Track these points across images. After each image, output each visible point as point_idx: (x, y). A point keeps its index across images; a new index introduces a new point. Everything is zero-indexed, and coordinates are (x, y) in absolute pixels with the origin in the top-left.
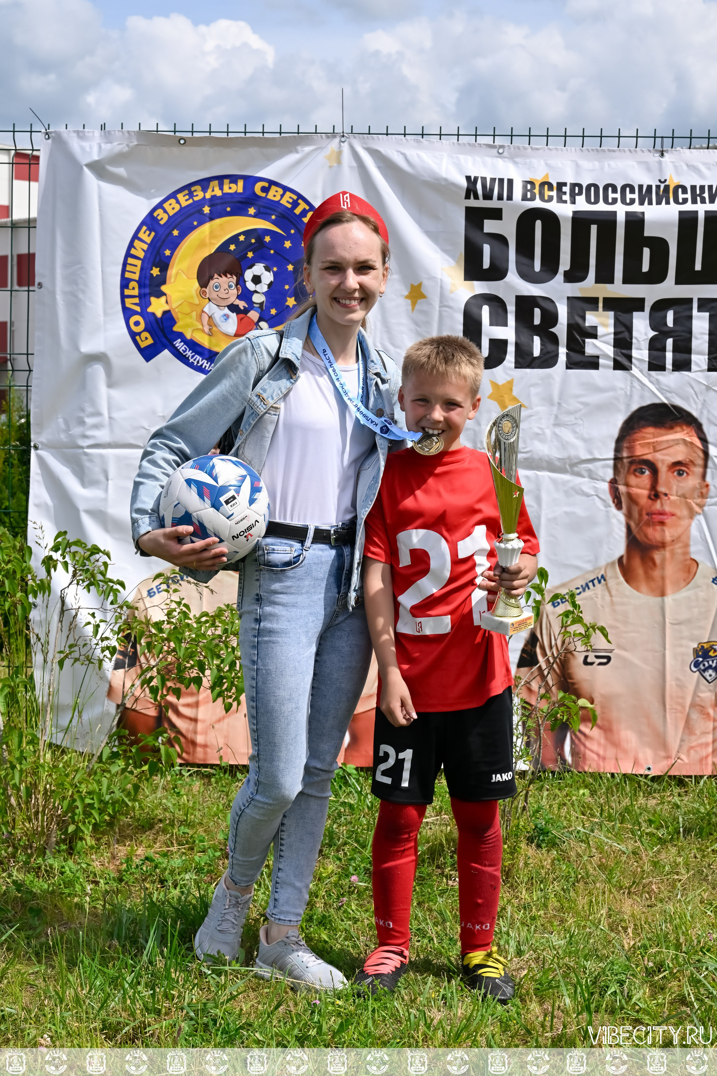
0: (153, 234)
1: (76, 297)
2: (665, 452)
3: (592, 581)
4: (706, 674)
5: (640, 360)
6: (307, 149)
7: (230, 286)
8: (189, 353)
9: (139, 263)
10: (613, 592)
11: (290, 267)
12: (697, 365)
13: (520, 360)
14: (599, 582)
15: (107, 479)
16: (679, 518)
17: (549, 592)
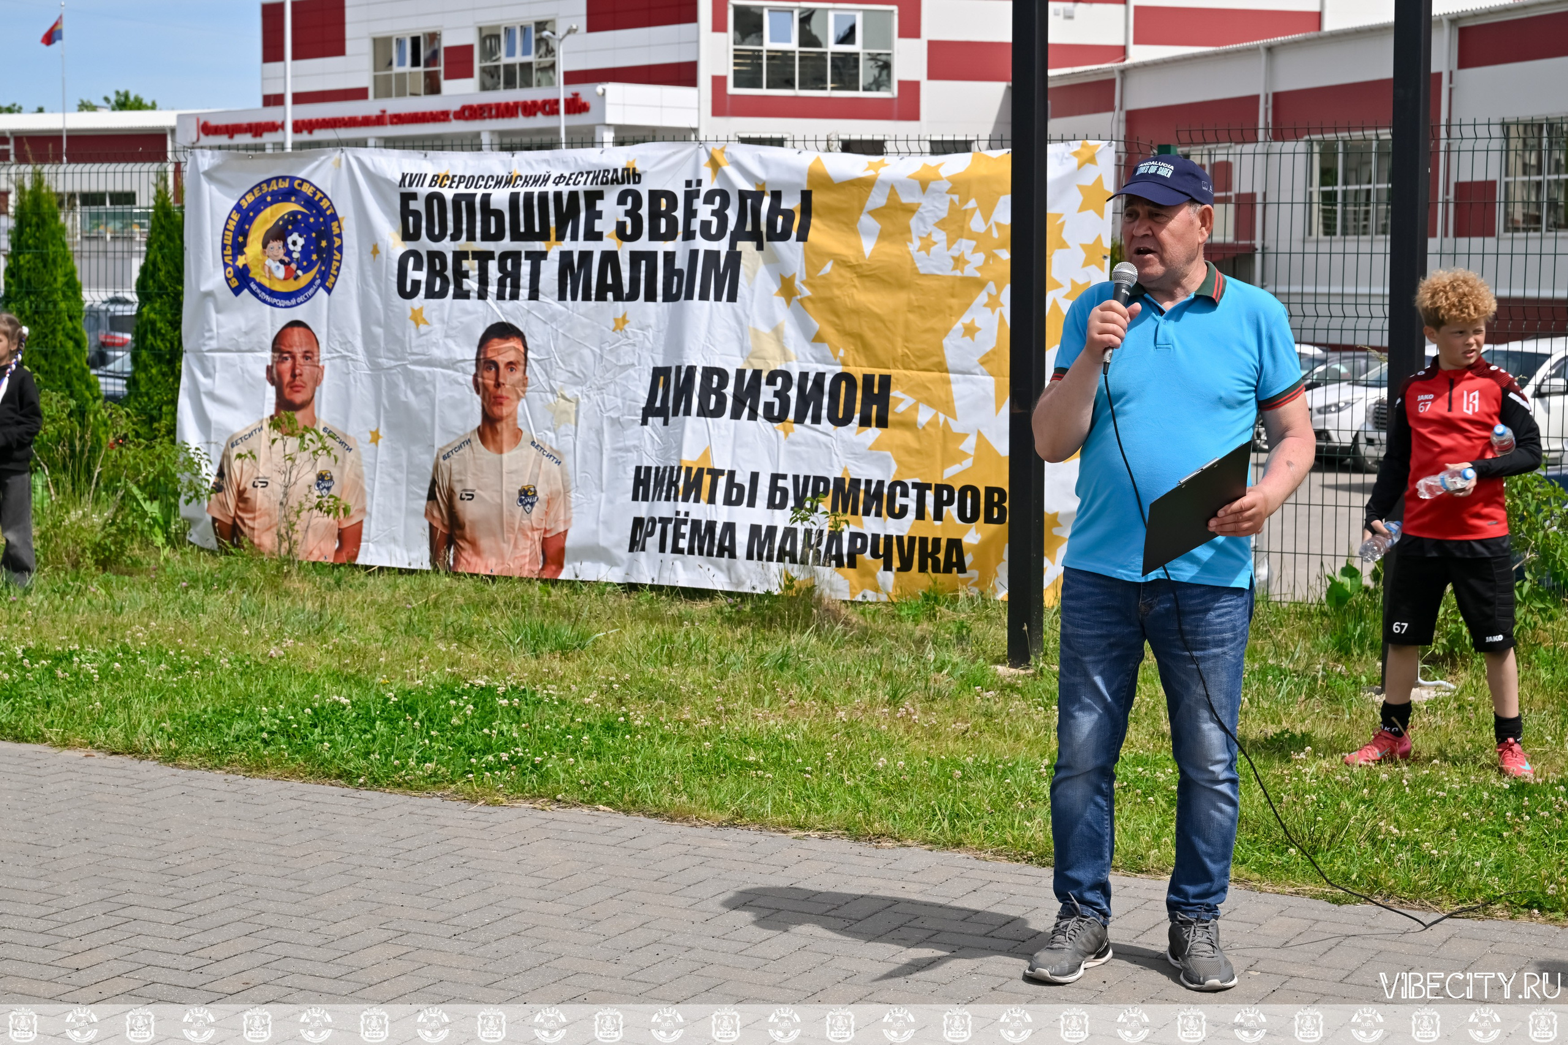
0: (239, 215)
2: (504, 355)
3: (463, 443)
4: (526, 507)
5: (492, 293)
6: (323, 158)
7: (280, 248)
8: (258, 291)
9: (231, 234)
10: (474, 450)
12: (524, 296)
13: (429, 293)
14: (467, 443)
15: (214, 372)
16: (511, 400)
17: (441, 450)
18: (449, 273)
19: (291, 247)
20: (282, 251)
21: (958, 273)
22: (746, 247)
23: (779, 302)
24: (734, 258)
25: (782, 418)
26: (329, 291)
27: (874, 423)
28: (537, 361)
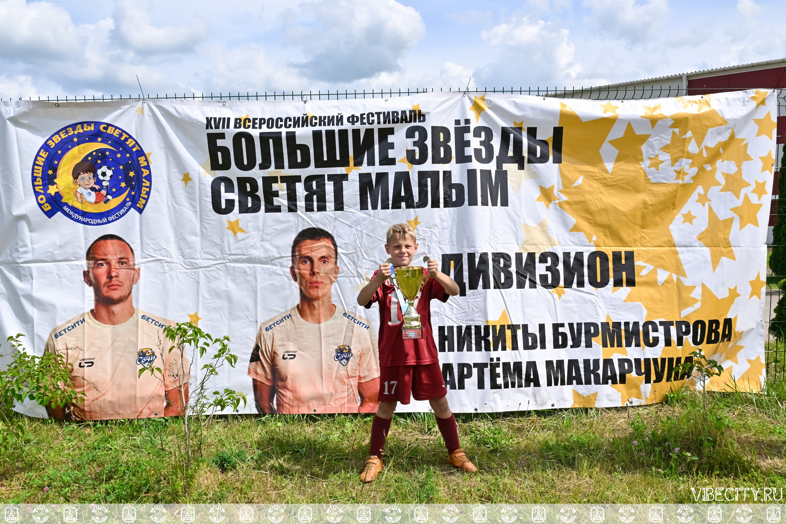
0: (47, 153)
1: (9, 187)
2: (316, 252)
3: (285, 317)
4: (342, 362)
5: (301, 207)
6: (126, 107)
7: (90, 178)
8: (72, 213)
9: (41, 168)
10: (295, 323)
11: (121, 167)
12: (330, 208)
13: (241, 209)
14: (288, 318)
15: (32, 279)
16: (326, 284)
17: (264, 324)
18: (260, 193)
19: (101, 177)
20: (92, 181)
21: (680, 182)
22: (511, 168)
23: (541, 205)
24: (502, 175)
25: (555, 284)
26: (140, 211)
27: (624, 284)
28: (345, 254)
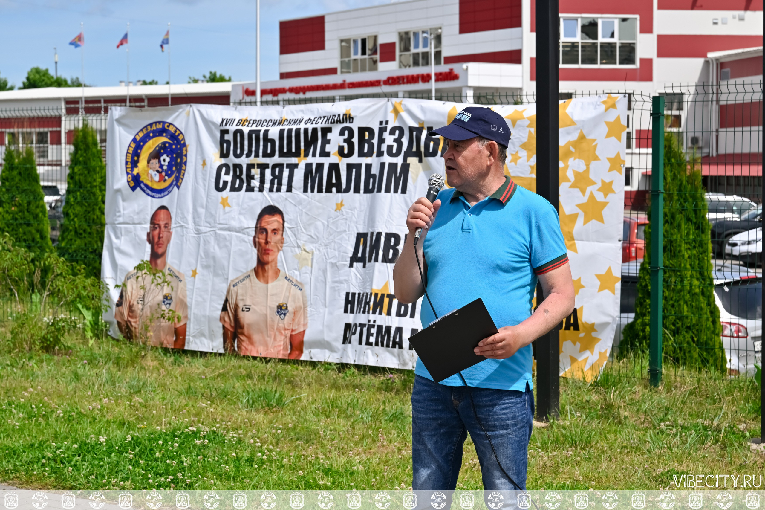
0: (135, 144)
2: (271, 225)
3: (245, 277)
4: (281, 316)
5: (267, 188)
6: (181, 110)
7: (156, 163)
8: (145, 189)
9: (131, 155)
10: (252, 282)
11: (174, 155)
12: (283, 189)
13: (232, 188)
14: (248, 277)
15: (121, 236)
16: (274, 252)
17: (232, 281)
18: (244, 177)
19: (163, 163)
20: (157, 165)
21: (533, 176)
22: (413, 161)
24: (406, 167)
26: (178, 187)
28: (290, 228)
